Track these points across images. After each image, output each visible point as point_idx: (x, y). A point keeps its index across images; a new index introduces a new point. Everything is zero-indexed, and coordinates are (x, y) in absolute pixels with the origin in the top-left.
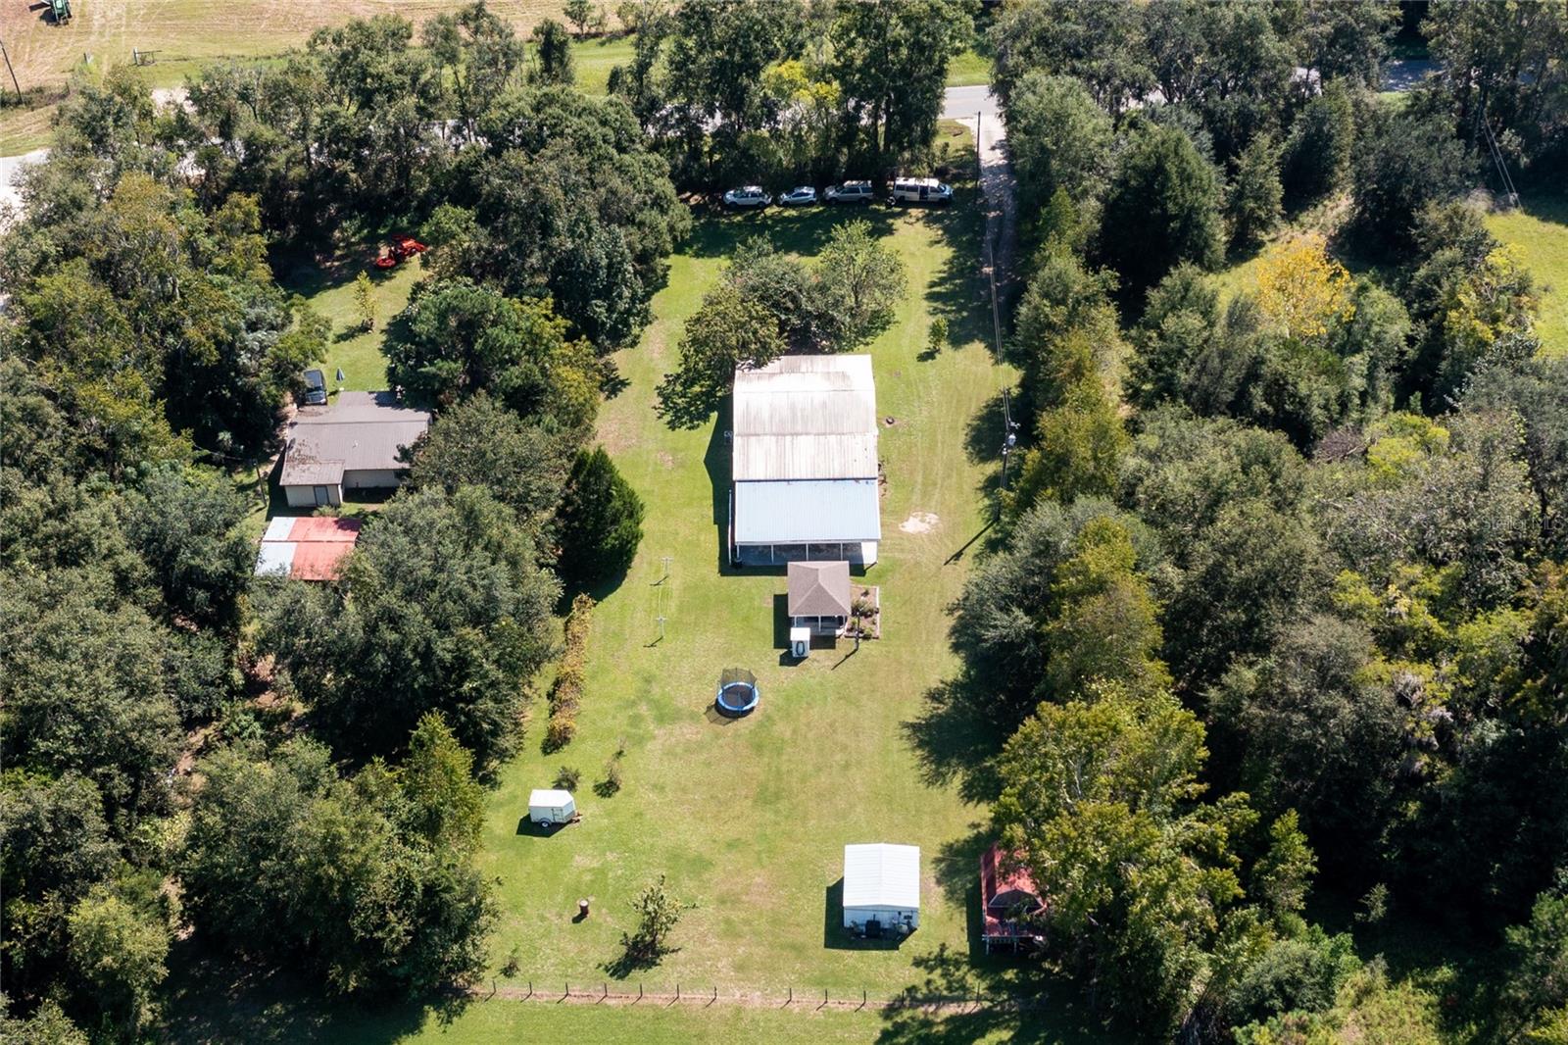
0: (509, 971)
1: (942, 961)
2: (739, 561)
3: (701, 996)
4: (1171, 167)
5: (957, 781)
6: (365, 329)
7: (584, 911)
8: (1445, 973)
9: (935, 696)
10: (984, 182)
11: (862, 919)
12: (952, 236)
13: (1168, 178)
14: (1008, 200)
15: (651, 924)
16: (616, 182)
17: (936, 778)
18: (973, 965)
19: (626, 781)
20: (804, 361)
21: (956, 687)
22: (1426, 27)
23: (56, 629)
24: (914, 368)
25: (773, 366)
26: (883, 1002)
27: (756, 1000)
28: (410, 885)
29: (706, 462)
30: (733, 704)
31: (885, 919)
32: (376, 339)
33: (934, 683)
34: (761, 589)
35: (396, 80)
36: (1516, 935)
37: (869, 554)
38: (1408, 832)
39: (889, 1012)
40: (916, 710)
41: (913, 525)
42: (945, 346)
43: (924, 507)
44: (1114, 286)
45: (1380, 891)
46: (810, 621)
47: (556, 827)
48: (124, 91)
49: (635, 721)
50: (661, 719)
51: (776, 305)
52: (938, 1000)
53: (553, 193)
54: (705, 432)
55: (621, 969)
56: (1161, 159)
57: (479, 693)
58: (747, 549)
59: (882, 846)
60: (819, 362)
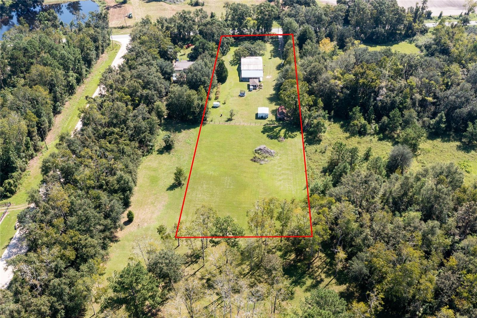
0: (211, 121)
1: (272, 121)
2: (242, 80)
3: (238, 124)
4: (307, 31)
5: (274, 103)
6: (184, 55)
7: (222, 115)
8: (342, 122)
9: (271, 95)
10: (279, 39)
11: (261, 116)
12: (274, 45)
13: (307, 33)
14: (283, 41)
15: (232, 115)
16: (223, 30)
17: (271, 103)
18: (276, 121)
19: (227, 103)
20: (252, 57)
21: (274, 94)
22: (349, 18)
23: (150, 72)
24: (268, 60)
25: (247, 57)
26: (264, 124)
27: (246, 124)
28: (199, 105)
29: (237, 70)
30: (242, 95)
31: (264, 116)
32: (186, 56)
33: (271, 94)
34: (246, 84)
35: (190, 18)
36: (351, 113)
37: (261, 80)
38: (337, 104)
39: (264, 126)
40: (268, 96)
41: (268, 77)
42: (272, 58)
43: (269, 75)
44: (298, 43)
45: (333, 112)
46: (253, 86)
47: (217, 107)
48: (148, 19)
49: (228, 97)
50: (231, 97)
51: (247, 49)
52: (271, 124)
53: (214, 30)
54: (237, 67)
55: (227, 121)
56: (306, 30)
57: (207, 86)
58: (244, 78)
59: (263, 108)
60: (254, 57)
